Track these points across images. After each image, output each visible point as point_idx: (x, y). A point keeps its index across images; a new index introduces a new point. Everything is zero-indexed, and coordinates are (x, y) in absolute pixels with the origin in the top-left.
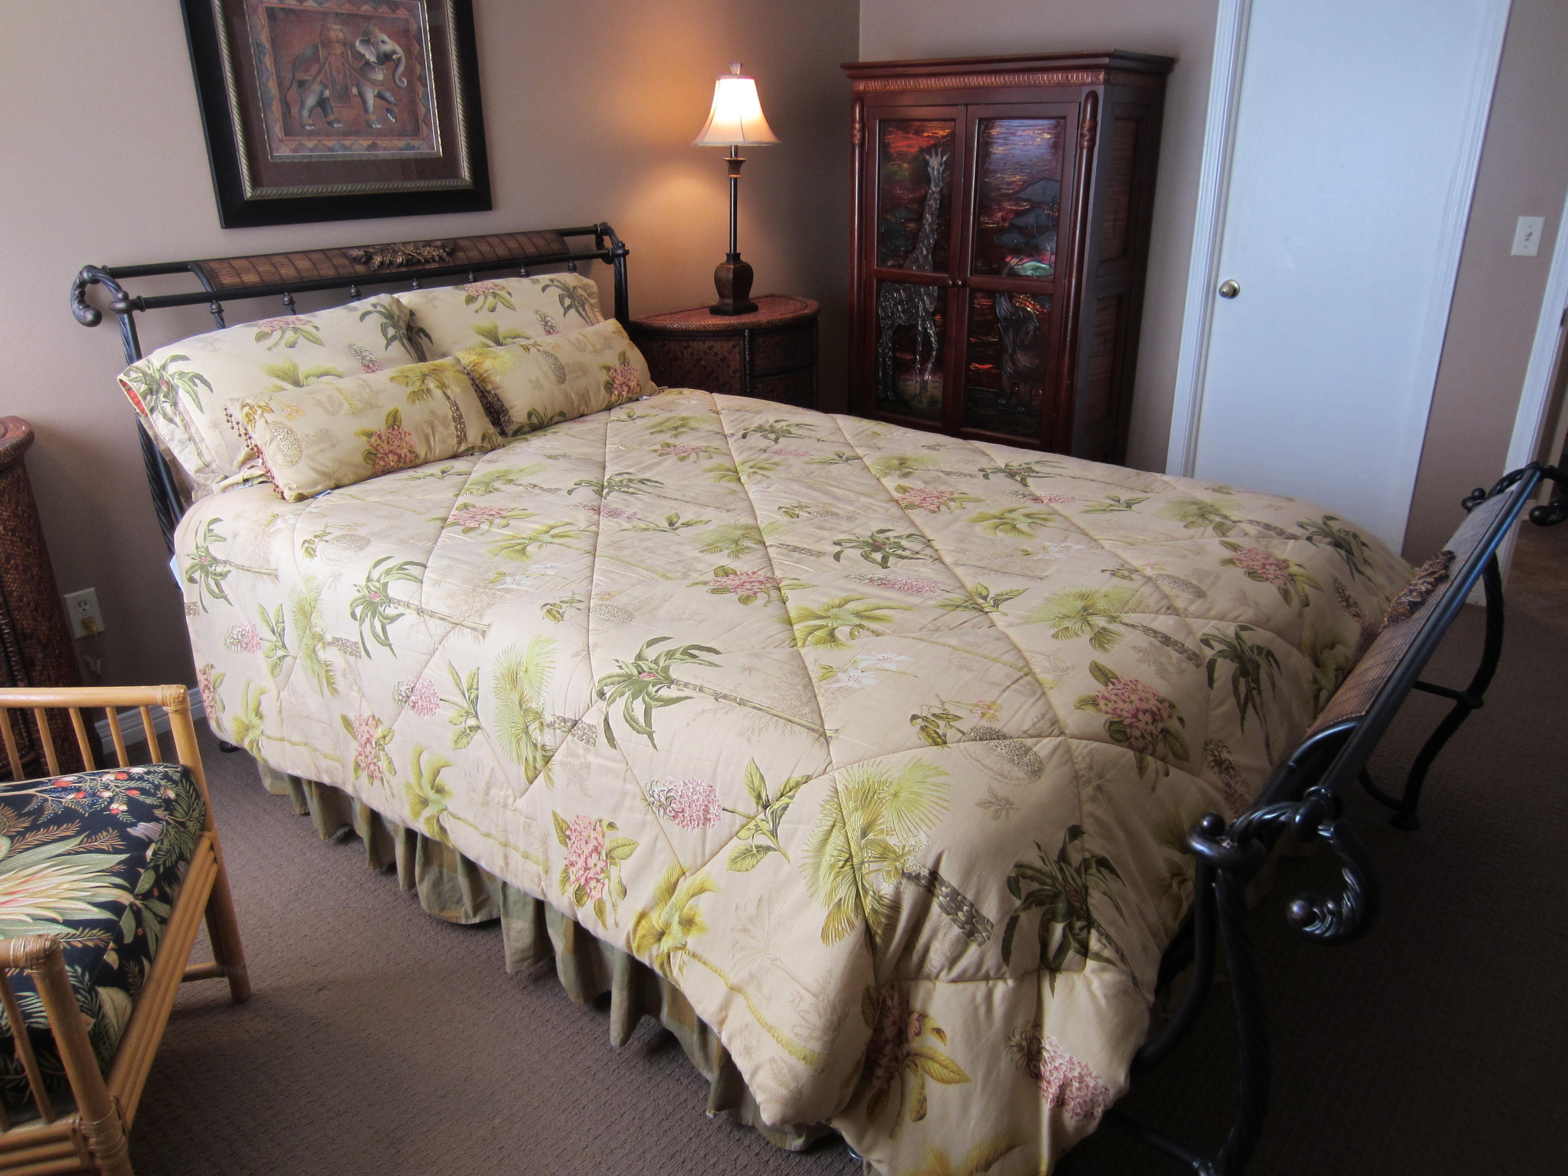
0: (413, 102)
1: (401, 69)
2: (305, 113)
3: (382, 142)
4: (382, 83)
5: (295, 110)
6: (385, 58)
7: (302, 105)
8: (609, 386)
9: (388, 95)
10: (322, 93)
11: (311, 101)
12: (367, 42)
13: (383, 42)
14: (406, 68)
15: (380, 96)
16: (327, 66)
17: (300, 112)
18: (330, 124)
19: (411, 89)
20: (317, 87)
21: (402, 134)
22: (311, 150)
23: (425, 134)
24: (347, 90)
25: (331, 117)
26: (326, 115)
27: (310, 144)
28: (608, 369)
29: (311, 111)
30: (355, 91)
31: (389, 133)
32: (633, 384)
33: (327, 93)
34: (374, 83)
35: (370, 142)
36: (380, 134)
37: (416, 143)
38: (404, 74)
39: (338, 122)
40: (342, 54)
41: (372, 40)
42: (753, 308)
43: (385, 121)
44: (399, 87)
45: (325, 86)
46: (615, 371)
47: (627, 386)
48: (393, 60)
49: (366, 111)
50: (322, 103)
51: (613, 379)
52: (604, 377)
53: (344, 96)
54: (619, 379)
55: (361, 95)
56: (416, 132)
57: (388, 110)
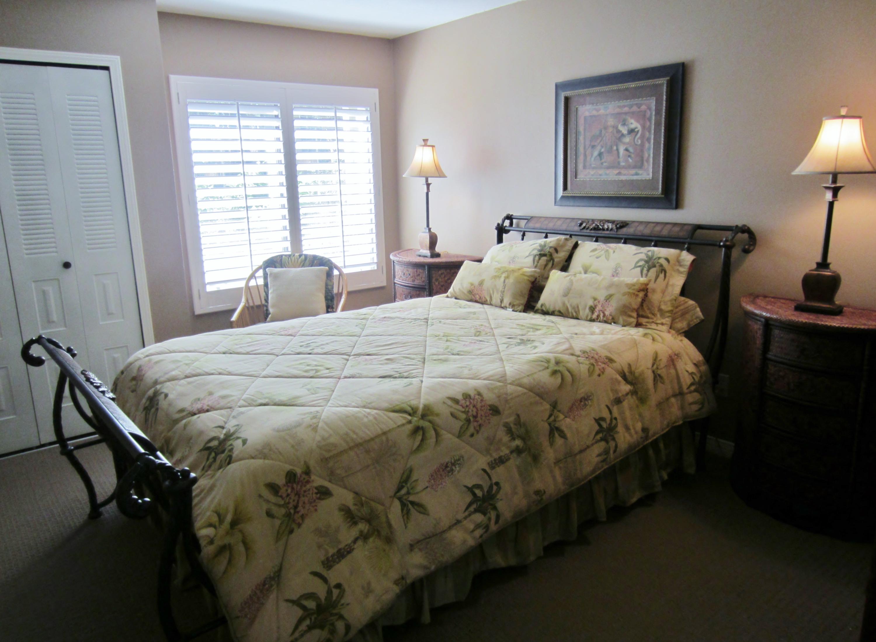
0: (642, 151)
1: (639, 135)
2: (593, 159)
3: (623, 171)
4: (628, 143)
5: (588, 158)
6: (631, 131)
7: (592, 155)
8: (592, 309)
9: (631, 150)
10: (601, 150)
11: (596, 153)
12: (624, 124)
13: (631, 123)
14: (641, 135)
15: (627, 150)
16: (604, 138)
17: (591, 159)
18: (602, 164)
19: (642, 145)
20: (599, 148)
21: (635, 167)
22: (592, 175)
23: (646, 167)
24: (611, 147)
25: (603, 161)
26: (601, 159)
27: (592, 172)
28: (595, 299)
29: (595, 159)
30: (615, 148)
31: (629, 167)
32: (607, 313)
33: (603, 150)
34: (624, 144)
35: (617, 172)
36: (624, 167)
37: (640, 172)
38: (639, 138)
39: (605, 162)
40: (612, 132)
41: (626, 124)
42: (838, 312)
43: (627, 161)
44: (636, 145)
45: (602, 147)
46: (599, 302)
47: (604, 313)
48: (635, 132)
49: (619, 157)
50: (600, 154)
51: (596, 306)
52: (591, 303)
53: (610, 151)
54: (599, 308)
55: (617, 150)
56: (641, 167)
57: (629, 156)
